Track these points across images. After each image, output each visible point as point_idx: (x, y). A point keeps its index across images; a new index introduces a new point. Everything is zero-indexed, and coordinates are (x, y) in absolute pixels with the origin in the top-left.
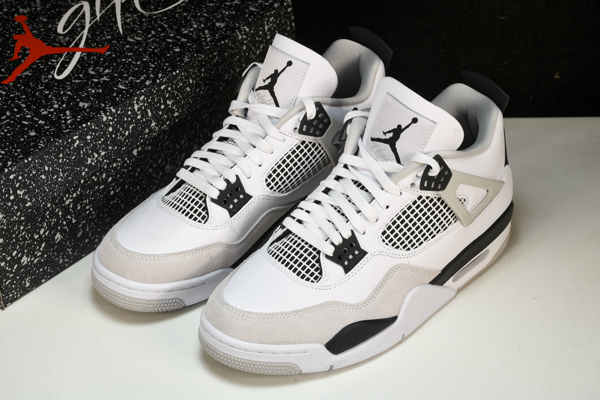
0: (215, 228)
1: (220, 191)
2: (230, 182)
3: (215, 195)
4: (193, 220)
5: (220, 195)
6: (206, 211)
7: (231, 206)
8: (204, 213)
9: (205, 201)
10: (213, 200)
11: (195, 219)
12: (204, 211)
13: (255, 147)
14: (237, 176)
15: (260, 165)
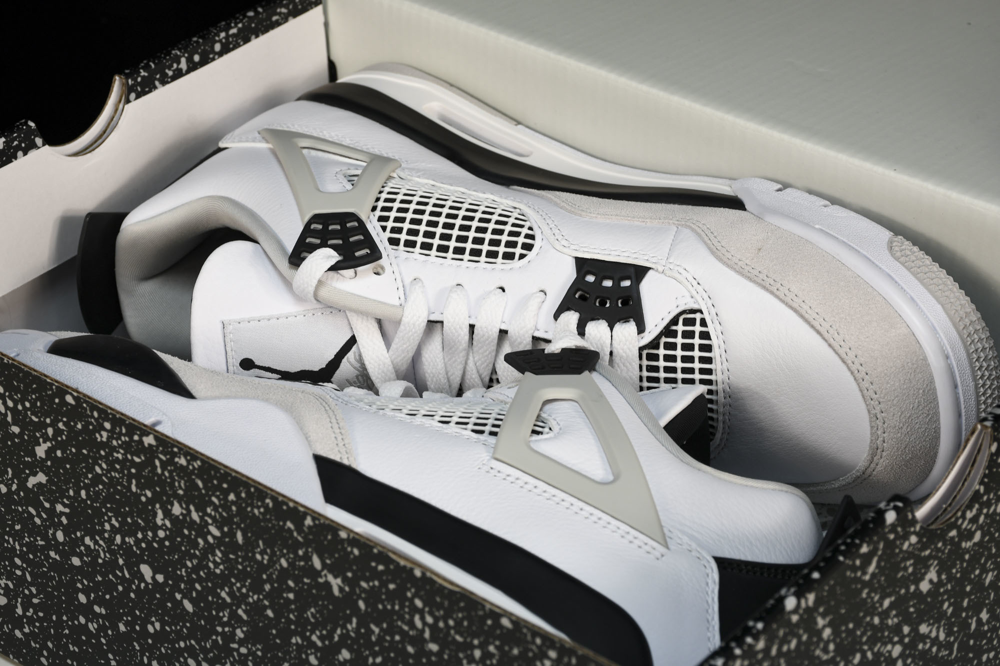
0: (695, 283)
1: (611, 328)
2: (579, 320)
3: (626, 331)
4: (710, 339)
5: (619, 321)
6: (674, 328)
7: (626, 283)
8: (680, 328)
9: (654, 344)
10: (641, 329)
11: (705, 335)
12: (676, 332)
13: (472, 327)
14: (556, 316)
15: (501, 290)
